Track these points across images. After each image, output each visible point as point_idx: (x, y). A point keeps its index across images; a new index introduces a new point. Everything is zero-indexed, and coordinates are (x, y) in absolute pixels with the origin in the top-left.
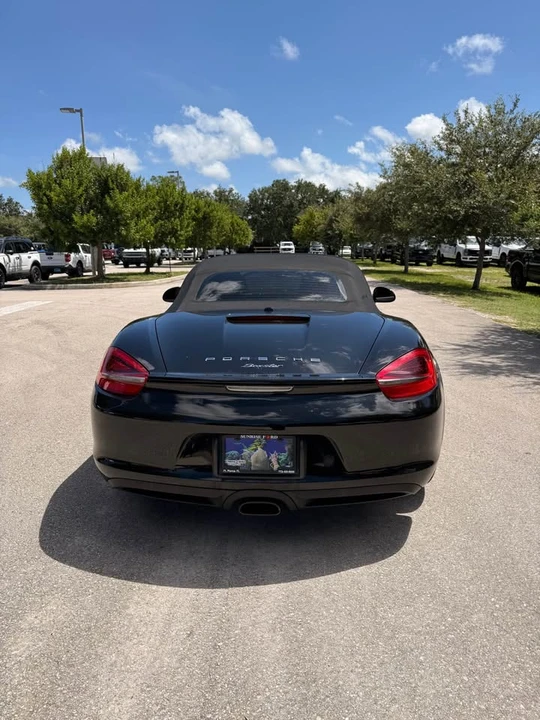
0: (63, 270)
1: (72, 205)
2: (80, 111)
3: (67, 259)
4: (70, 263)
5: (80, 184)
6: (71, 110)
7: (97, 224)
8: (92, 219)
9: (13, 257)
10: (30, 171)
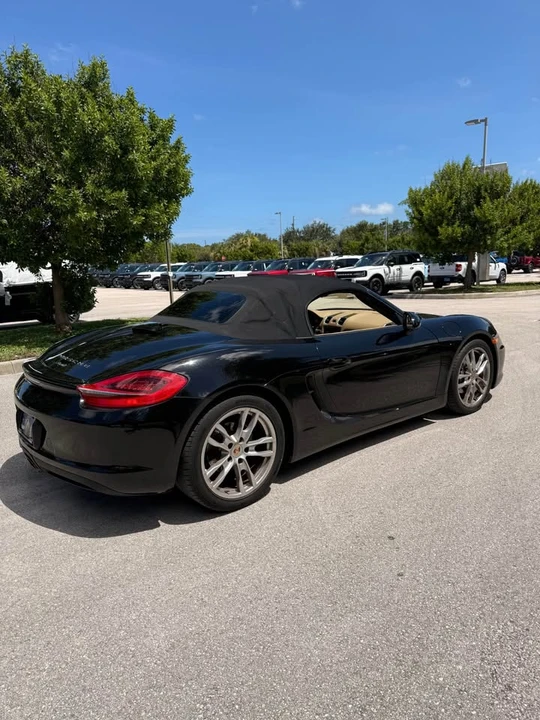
0: (453, 279)
1: (439, 218)
2: (485, 120)
3: (458, 268)
4: (460, 273)
5: (450, 197)
6: (476, 122)
7: (463, 234)
8: (457, 230)
9: (394, 268)
10: (411, 190)
